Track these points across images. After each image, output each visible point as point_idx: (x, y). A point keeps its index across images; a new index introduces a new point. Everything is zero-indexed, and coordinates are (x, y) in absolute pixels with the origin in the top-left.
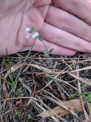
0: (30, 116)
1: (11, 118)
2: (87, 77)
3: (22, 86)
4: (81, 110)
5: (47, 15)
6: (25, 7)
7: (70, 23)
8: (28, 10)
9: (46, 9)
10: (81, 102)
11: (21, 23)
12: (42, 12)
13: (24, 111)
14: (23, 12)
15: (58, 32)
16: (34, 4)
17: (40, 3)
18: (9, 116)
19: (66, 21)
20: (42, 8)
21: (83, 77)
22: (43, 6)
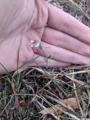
0: (32, 113)
1: (15, 115)
2: (81, 80)
3: (25, 86)
4: (77, 108)
5: (44, 35)
6: (23, 30)
7: (64, 41)
8: (26, 32)
9: (42, 31)
10: (77, 100)
11: (20, 43)
12: (39, 33)
13: (26, 109)
14: (21, 34)
15: (54, 49)
16: (31, 27)
17: (36, 26)
18: (13, 113)
19: (61, 39)
20: (38, 30)
21: (78, 80)
22: (39, 28)
